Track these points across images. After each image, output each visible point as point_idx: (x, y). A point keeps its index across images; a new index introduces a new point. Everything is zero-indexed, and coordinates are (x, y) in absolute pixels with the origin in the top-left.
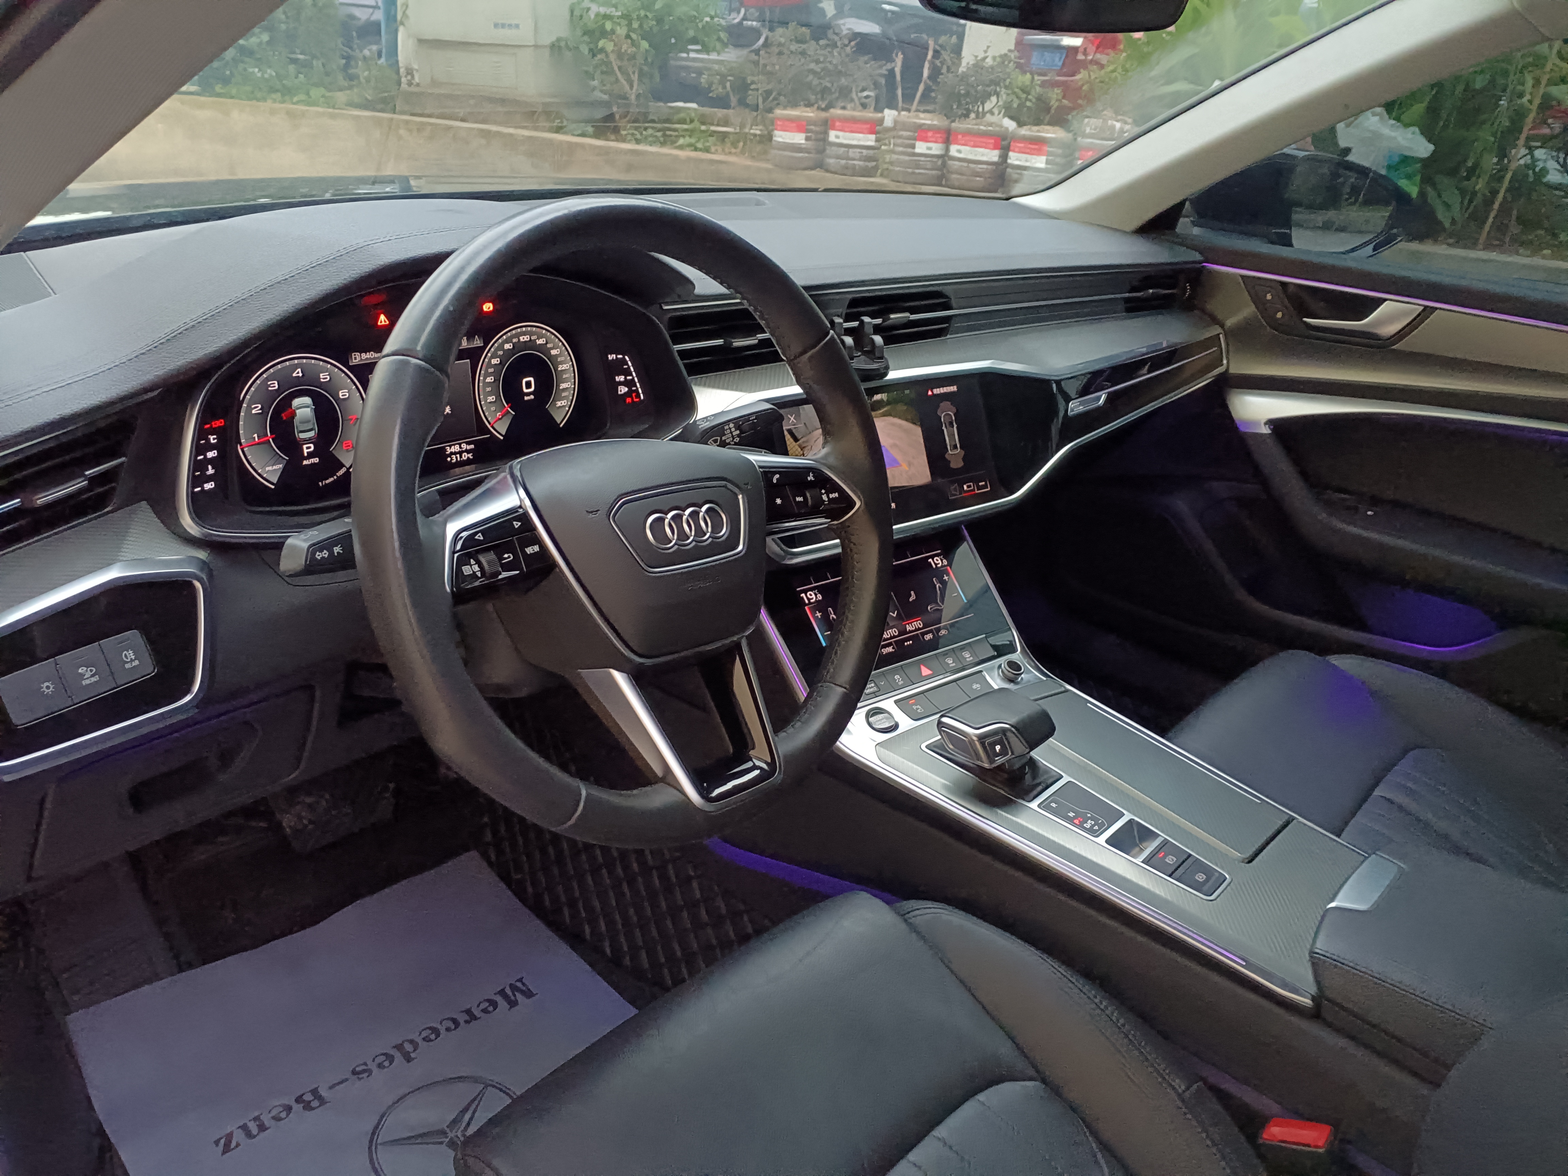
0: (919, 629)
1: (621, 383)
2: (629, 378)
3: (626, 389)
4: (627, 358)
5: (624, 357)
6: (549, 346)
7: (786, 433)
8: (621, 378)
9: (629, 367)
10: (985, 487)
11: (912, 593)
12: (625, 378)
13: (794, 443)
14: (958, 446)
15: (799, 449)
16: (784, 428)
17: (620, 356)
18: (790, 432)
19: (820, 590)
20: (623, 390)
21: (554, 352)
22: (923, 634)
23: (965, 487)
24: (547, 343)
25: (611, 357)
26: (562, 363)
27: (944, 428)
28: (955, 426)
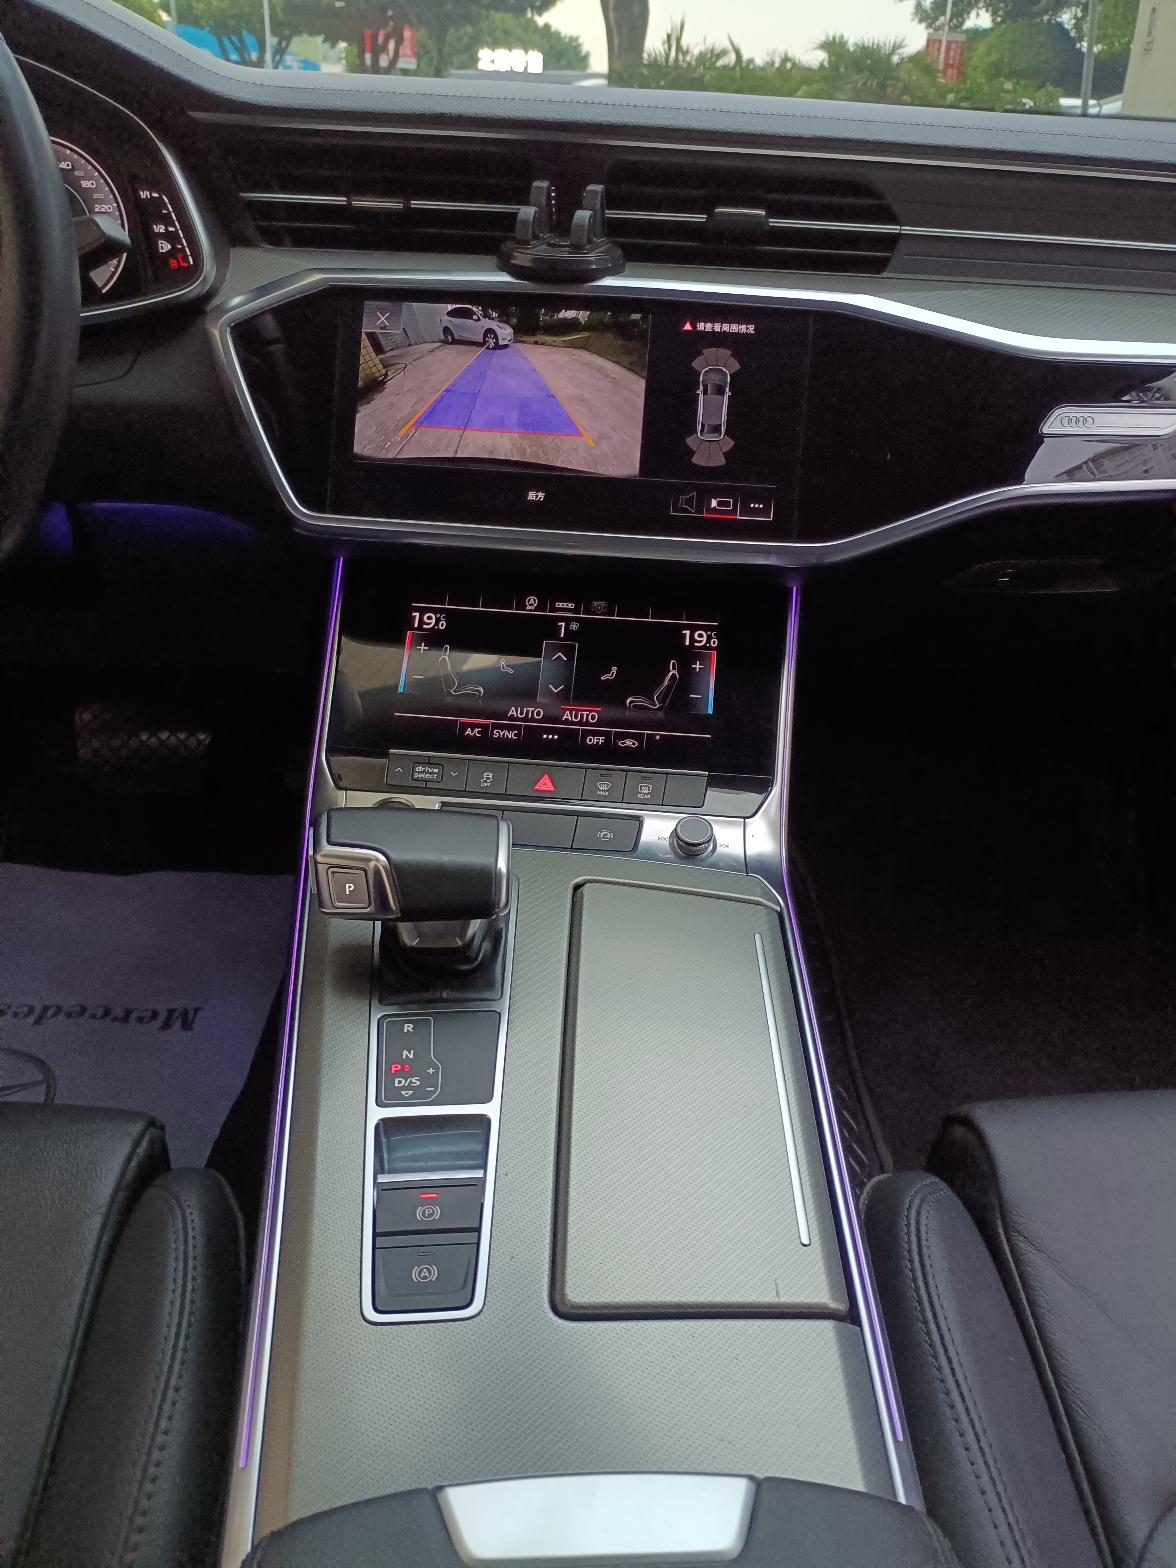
0: (587, 723)
1: (161, 236)
2: (171, 229)
3: (170, 247)
4: (164, 197)
5: (161, 197)
6: (77, 173)
7: (364, 337)
8: (160, 229)
9: (169, 213)
10: (765, 512)
11: (614, 669)
12: (166, 229)
13: (373, 355)
14: (723, 429)
15: (380, 367)
16: (363, 330)
17: (155, 195)
18: (372, 337)
19: (450, 616)
20: (165, 247)
21: (85, 184)
22: (586, 733)
23: (714, 503)
24: (73, 169)
25: (144, 195)
26: (100, 202)
27: (700, 391)
28: (728, 393)
